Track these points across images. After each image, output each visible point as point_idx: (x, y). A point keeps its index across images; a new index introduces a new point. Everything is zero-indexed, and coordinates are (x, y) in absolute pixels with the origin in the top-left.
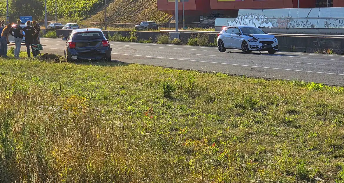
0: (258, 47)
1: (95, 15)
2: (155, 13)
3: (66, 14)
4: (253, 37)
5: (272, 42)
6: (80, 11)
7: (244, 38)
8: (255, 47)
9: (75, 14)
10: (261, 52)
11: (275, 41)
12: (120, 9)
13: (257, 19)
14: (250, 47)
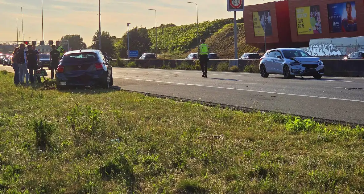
0: (301, 71)
1: (194, 49)
2: (245, 47)
3: (170, 49)
4: (295, 60)
5: (317, 66)
6: (181, 46)
7: (285, 61)
8: (296, 71)
9: (177, 49)
10: (303, 77)
11: (320, 64)
12: (215, 43)
13: (327, 48)
14: (292, 72)
